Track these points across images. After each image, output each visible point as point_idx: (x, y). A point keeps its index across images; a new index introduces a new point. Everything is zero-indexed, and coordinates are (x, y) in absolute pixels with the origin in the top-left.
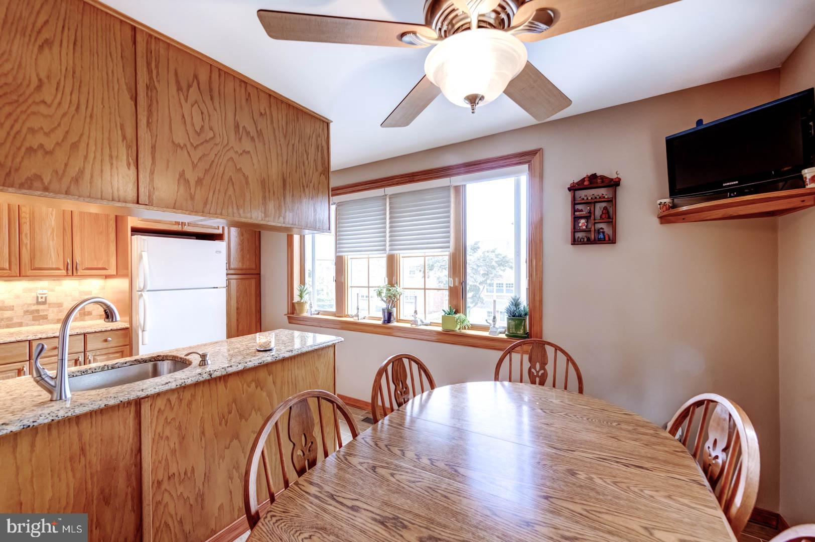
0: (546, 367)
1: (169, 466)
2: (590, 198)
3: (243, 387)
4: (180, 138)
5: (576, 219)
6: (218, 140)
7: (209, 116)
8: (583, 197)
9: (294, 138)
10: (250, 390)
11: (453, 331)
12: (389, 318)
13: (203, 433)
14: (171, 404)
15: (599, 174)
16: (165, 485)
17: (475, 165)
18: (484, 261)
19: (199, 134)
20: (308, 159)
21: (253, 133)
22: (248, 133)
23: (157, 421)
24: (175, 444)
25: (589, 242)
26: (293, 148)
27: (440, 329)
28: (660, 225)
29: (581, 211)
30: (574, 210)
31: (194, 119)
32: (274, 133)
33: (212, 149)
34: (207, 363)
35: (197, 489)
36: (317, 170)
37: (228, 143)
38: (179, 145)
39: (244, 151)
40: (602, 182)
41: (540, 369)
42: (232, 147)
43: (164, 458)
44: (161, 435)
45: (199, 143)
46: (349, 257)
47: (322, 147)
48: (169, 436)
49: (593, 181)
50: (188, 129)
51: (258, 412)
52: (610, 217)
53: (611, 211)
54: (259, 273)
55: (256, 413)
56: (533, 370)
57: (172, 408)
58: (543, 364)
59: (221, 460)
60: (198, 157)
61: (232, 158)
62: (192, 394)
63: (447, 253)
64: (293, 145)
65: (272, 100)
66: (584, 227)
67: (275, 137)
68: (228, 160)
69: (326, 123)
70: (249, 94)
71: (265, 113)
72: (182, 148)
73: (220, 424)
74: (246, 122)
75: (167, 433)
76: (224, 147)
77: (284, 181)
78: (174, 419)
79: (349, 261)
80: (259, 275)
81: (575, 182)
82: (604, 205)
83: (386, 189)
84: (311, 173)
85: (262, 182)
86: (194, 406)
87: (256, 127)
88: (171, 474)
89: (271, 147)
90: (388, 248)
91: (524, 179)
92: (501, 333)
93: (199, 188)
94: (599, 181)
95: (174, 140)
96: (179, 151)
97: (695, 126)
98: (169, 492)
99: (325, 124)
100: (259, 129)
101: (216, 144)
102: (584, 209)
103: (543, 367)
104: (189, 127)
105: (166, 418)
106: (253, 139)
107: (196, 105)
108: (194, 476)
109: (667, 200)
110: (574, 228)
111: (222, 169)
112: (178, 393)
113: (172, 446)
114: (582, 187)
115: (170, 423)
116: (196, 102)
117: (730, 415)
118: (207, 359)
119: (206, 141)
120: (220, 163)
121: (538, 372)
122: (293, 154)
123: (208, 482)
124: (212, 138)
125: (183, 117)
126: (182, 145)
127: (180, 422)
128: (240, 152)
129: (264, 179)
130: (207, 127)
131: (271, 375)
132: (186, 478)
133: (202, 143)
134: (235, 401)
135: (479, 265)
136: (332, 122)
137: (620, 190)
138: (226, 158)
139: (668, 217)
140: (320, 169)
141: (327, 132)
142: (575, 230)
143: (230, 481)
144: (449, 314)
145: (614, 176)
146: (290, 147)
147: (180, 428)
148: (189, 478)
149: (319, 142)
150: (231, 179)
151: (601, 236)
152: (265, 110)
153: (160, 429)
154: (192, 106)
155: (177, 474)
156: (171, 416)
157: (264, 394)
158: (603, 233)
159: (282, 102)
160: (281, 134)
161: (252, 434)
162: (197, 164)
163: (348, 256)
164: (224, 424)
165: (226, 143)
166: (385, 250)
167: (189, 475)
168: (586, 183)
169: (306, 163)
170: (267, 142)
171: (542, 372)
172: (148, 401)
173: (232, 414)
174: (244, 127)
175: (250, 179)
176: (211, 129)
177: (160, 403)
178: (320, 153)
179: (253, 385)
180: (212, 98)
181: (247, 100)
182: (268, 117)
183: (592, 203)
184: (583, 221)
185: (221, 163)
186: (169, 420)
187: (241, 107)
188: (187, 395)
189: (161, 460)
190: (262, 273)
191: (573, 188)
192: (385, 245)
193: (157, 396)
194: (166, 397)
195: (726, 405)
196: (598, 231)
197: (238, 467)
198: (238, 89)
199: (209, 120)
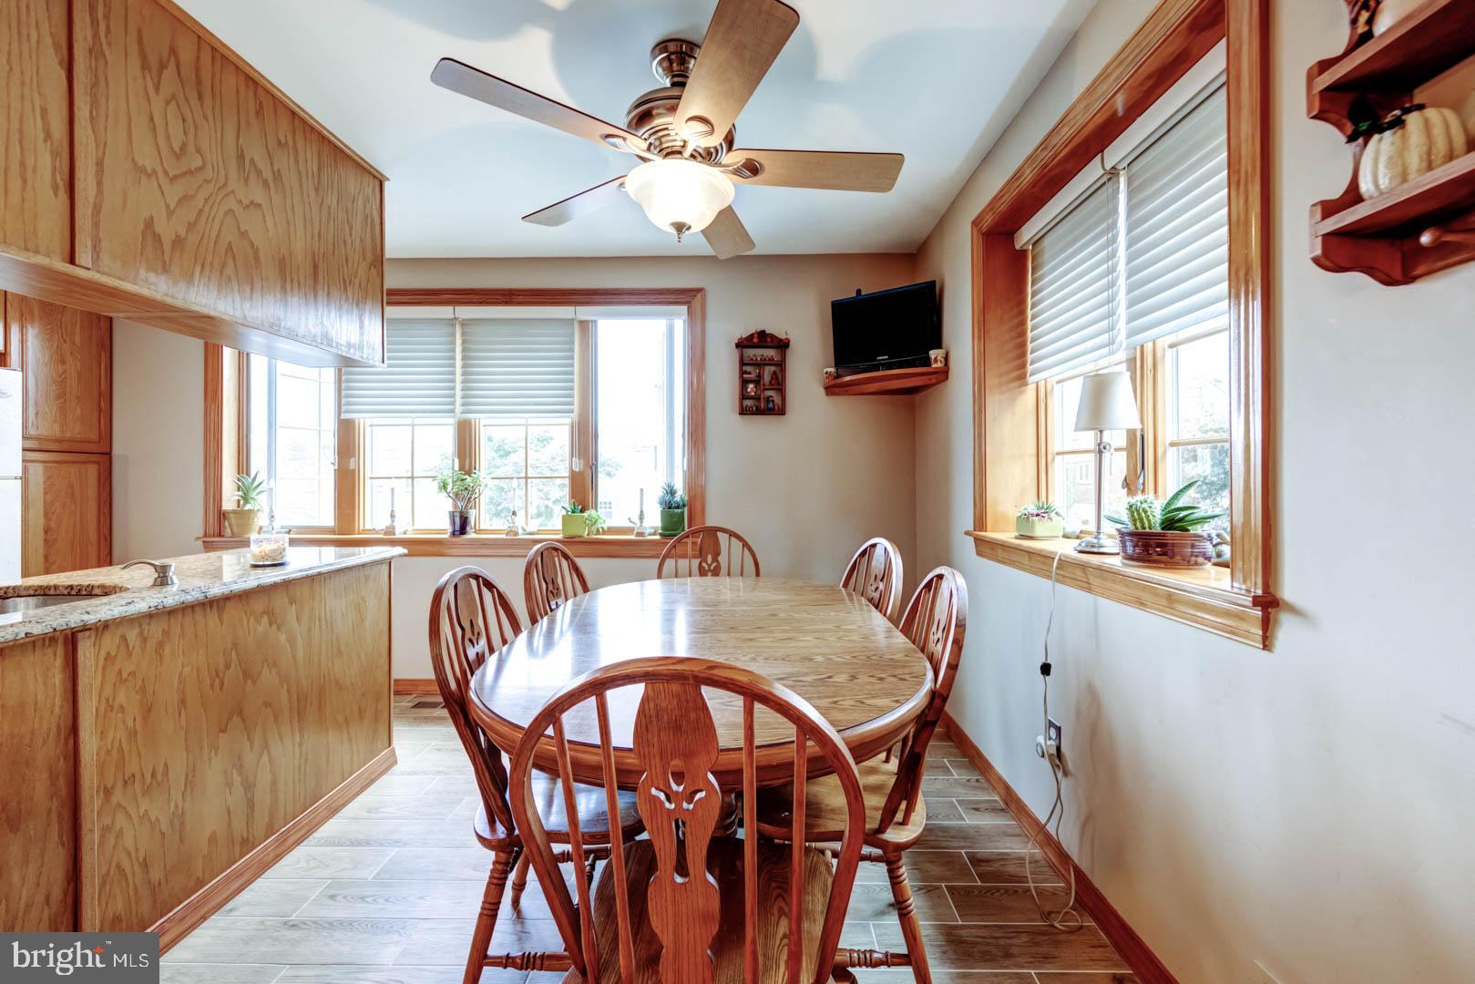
0: (719, 558)
1: (124, 761)
2: (759, 359)
3: (248, 622)
4: (147, 159)
5: (744, 383)
6: (209, 173)
7: (196, 128)
8: (751, 356)
9: (330, 196)
10: (260, 629)
11: (580, 536)
12: (462, 525)
13: (183, 702)
14: (127, 646)
15: (768, 332)
16: (117, 797)
17: (614, 294)
18: (562, 461)
19: (178, 157)
20: (351, 235)
21: (267, 174)
22: (259, 172)
23: (103, 676)
24: (135, 719)
25: (759, 412)
26: (329, 213)
27: (560, 537)
28: (826, 397)
29: (750, 373)
30: (742, 373)
31: (170, 127)
32: (300, 180)
33: (200, 187)
34: (172, 581)
35: (172, 804)
36: (364, 259)
37: (226, 183)
38: (142, 170)
39: (252, 202)
40: (772, 341)
41: (713, 562)
42: (233, 192)
43: (116, 745)
44: (110, 703)
45: (179, 172)
46: (368, 422)
47: (372, 220)
48: (125, 705)
49: (761, 339)
50: (159, 143)
51: (273, 669)
52: (779, 383)
53: (780, 376)
54: (108, 450)
55: (270, 670)
56: (704, 564)
57: (130, 654)
58: (716, 554)
59: (213, 752)
60: (176, 199)
61: (231, 211)
62: (164, 630)
63: (568, 421)
64: (329, 207)
65: (296, 121)
66: (753, 394)
67: (301, 186)
68: (227, 213)
69: (380, 182)
70: (261, 103)
71: (286, 142)
72: (149, 176)
73: (212, 686)
74: (255, 152)
75: (121, 698)
76: (220, 189)
77: (315, 267)
78: (133, 674)
79: (368, 430)
80: (106, 457)
81: (744, 337)
82: (773, 368)
83: (459, 309)
84: (356, 261)
85: (280, 261)
86: (167, 651)
87: (272, 164)
88: (127, 775)
89: (295, 203)
90: (459, 409)
91: (680, 325)
92: (650, 535)
93: (178, 254)
94: (769, 340)
95: (136, 159)
96: (144, 178)
97: (855, 295)
98: (124, 808)
99: (377, 183)
100: (276, 169)
101: (207, 181)
102: (753, 372)
103: (715, 559)
104: (161, 140)
105: (120, 672)
106: (265, 182)
107: (173, 103)
108: (168, 781)
109: (832, 370)
110: (742, 395)
111: (216, 227)
112: (140, 626)
113: (130, 723)
114: (748, 344)
115: (126, 680)
116: (174, 97)
117: (885, 549)
118: (171, 574)
119: (190, 172)
120: (212, 215)
121: (710, 566)
122: (328, 223)
123: (192, 791)
124: (200, 169)
125: (152, 119)
126: (149, 172)
127: (143, 681)
128: (246, 202)
129: (284, 257)
130: (191, 148)
131: (294, 605)
132: (155, 784)
133: (183, 174)
134: (235, 645)
135: (553, 468)
136: (388, 179)
137: (789, 353)
138: (223, 209)
139: (832, 389)
140: (370, 257)
141: (379, 196)
142: (744, 396)
143: (228, 791)
144: (573, 512)
145: (783, 336)
146: (325, 212)
147: (143, 689)
148: (159, 785)
149: (368, 211)
150: (230, 247)
151: (771, 405)
152: (286, 136)
153: (108, 692)
154: (167, 103)
155: (138, 776)
156: (128, 667)
157: (283, 638)
158: (773, 401)
159: (312, 128)
160: (310, 183)
161: (264, 708)
162: (174, 211)
163: (364, 421)
164: (218, 688)
165: (223, 181)
166: (452, 411)
167: (159, 778)
168: (755, 340)
169: (349, 242)
170: (288, 192)
171: (715, 564)
172: (90, 637)
173: (232, 669)
174: (252, 160)
175: (261, 254)
176: (198, 151)
177: (109, 642)
178: (369, 230)
179: (265, 620)
180: (200, 98)
181: (257, 113)
182: (291, 151)
183: (760, 364)
184: (751, 386)
185: (215, 216)
186: (125, 675)
187: (248, 123)
188: (155, 630)
189: (110, 747)
190: (117, 450)
191: (742, 344)
192: (453, 403)
193: (104, 629)
194: (120, 632)
195: (882, 542)
196: (768, 400)
197: (241, 766)
198: (242, 92)
199: (196, 134)
